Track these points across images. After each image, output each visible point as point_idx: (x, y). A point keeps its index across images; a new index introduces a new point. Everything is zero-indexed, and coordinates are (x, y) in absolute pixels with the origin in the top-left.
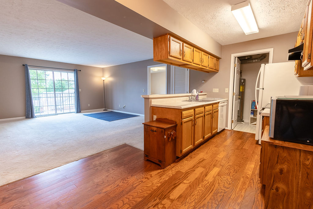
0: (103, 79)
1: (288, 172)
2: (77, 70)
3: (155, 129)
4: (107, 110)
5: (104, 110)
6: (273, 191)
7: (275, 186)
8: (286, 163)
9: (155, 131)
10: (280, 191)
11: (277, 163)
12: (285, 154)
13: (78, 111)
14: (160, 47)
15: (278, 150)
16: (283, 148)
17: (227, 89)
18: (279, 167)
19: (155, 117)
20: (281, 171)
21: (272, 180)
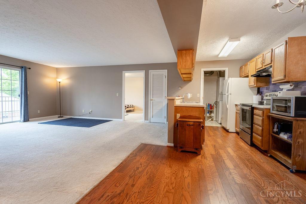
0: (59, 80)
1: (303, 132)
2: (25, 67)
3: (191, 123)
4: (63, 117)
5: (59, 117)
6: (296, 144)
7: (297, 141)
8: (302, 128)
9: (192, 125)
10: (300, 143)
11: (298, 129)
12: (302, 124)
13: (26, 120)
14: (184, 59)
15: (299, 122)
16: (301, 120)
17: (198, 94)
18: (299, 130)
19: (178, 116)
20: (300, 132)
21: (296, 139)
